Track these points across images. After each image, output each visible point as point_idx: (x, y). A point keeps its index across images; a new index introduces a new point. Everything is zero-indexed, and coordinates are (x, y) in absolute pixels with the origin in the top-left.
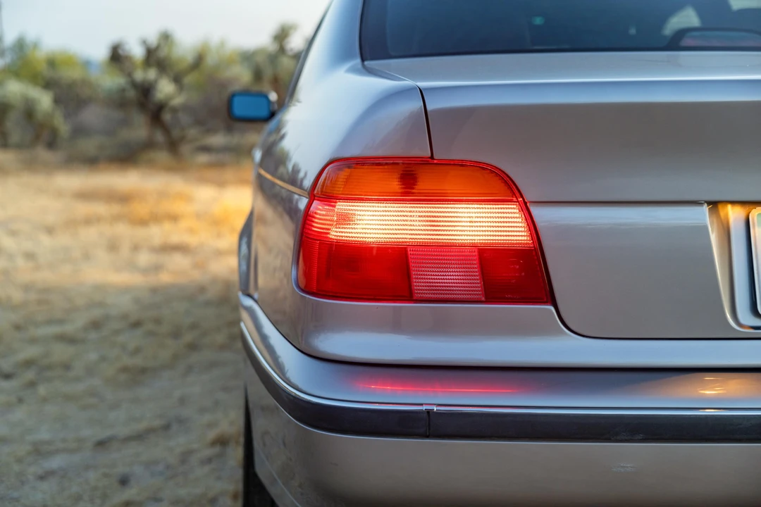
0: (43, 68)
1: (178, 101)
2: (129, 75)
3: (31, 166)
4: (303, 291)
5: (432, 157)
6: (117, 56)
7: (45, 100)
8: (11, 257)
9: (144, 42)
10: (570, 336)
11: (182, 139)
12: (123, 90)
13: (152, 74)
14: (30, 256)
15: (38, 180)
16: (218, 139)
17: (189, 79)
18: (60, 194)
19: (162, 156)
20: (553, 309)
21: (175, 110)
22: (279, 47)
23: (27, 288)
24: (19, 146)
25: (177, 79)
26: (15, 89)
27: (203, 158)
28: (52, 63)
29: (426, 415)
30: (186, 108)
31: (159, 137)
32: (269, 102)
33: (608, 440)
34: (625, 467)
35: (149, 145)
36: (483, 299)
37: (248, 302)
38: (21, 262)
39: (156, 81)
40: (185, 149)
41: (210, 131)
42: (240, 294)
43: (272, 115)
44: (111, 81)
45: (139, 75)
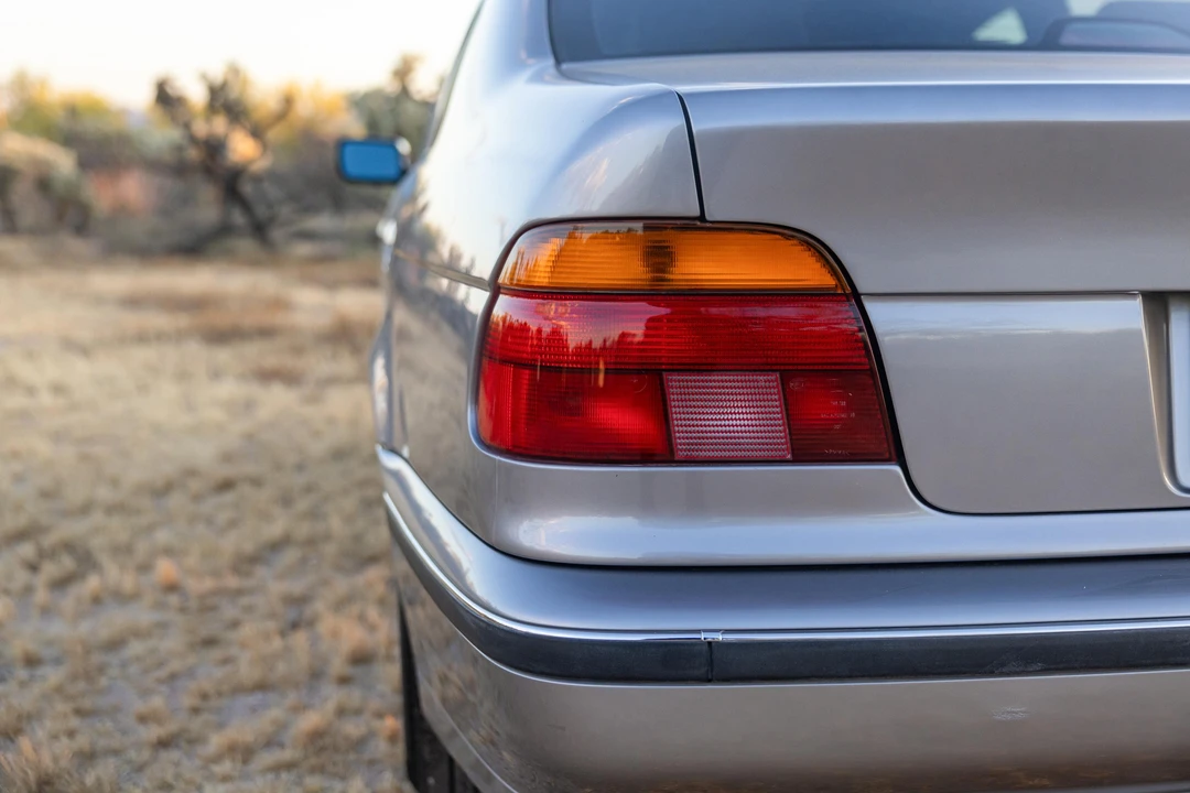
0: (59, 117)
1: (262, 165)
2: (187, 126)
3: (54, 259)
4: (489, 448)
5: (702, 217)
6: (165, 98)
7: (63, 162)
8: (31, 391)
9: (204, 77)
10: (927, 513)
11: (272, 220)
12: (179, 149)
13: (219, 125)
14: (58, 389)
15: (65, 279)
16: (323, 222)
17: (274, 135)
18: (99, 300)
19: (246, 245)
20: (898, 469)
21: (257, 179)
22: (401, 87)
23: (58, 437)
24: (35, 232)
25: (257, 133)
26: (19, 147)
27: (304, 249)
28: (73, 110)
29: (706, 647)
30: (272, 175)
31: (238, 218)
32: (397, 154)
33: (991, 674)
34: (1013, 712)
35: (224, 230)
36: (789, 457)
37: (393, 462)
38: (46, 399)
39: (226, 136)
40: (277, 234)
41: (310, 209)
42: (379, 449)
43: (403, 173)
44: (162, 136)
45: (201, 128)
